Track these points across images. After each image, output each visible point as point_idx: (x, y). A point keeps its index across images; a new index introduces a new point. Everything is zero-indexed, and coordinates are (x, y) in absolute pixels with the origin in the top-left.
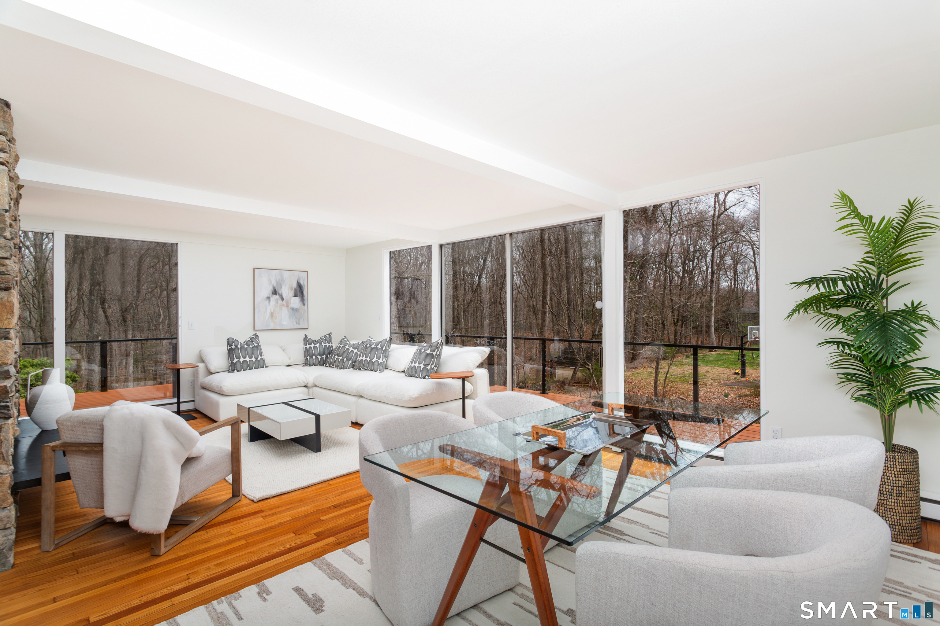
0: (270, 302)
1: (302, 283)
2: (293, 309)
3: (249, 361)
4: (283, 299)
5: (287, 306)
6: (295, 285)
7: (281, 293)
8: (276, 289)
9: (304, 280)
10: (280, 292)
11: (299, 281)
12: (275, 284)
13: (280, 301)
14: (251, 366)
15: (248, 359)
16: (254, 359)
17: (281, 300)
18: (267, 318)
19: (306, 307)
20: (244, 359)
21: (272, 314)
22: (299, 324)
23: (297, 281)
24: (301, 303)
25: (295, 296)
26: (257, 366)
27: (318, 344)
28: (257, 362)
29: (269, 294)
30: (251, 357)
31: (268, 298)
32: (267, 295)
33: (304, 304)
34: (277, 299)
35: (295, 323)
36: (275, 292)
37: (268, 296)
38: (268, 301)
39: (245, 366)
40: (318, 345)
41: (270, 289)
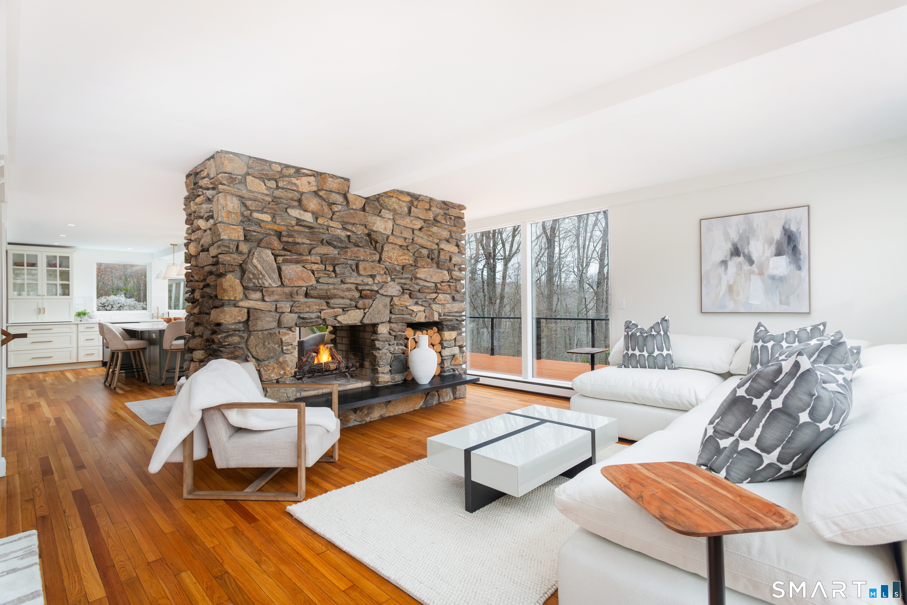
0: (726, 268)
1: (793, 228)
2: (773, 278)
3: (639, 355)
4: (751, 262)
5: (761, 274)
6: (777, 234)
7: (749, 252)
8: (739, 246)
9: (799, 223)
10: (746, 251)
11: (787, 227)
12: (736, 239)
13: (746, 267)
14: (642, 363)
15: (637, 352)
16: (646, 354)
17: (747, 264)
18: (722, 293)
19: (804, 273)
20: (633, 352)
21: (730, 289)
22: (788, 304)
23: (783, 227)
24: (793, 267)
25: (779, 253)
26: (652, 364)
27: (772, 343)
28: (651, 359)
29: (726, 256)
30: (641, 350)
31: (724, 263)
32: (722, 258)
33: (799, 268)
34: (740, 263)
35: (778, 303)
36: (736, 252)
37: (724, 259)
38: (723, 267)
39: (634, 362)
40: (770, 345)
41: (728, 247)
